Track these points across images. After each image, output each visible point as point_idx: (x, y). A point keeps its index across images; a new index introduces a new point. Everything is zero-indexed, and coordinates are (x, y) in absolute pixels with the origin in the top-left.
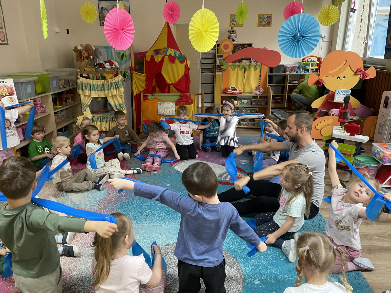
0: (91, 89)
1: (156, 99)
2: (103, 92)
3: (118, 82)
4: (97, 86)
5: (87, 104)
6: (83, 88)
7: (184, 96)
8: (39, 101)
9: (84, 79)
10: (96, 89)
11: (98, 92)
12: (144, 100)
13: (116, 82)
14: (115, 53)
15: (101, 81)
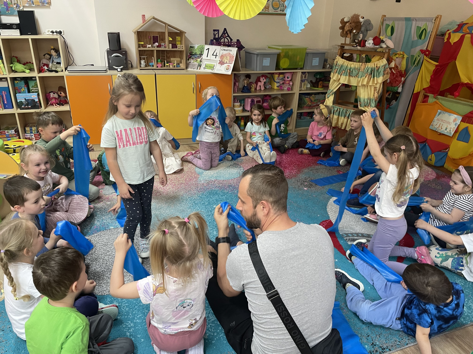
0: (343, 73)
1: (437, 105)
2: (357, 78)
3: (379, 67)
4: (352, 70)
6: (335, 71)
8: (288, 78)
9: (342, 59)
10: (348, 73)
11: (350, 78)
12: (423, 102)
13: (374, 69)
14: (415, 26)
15: (358, 63)
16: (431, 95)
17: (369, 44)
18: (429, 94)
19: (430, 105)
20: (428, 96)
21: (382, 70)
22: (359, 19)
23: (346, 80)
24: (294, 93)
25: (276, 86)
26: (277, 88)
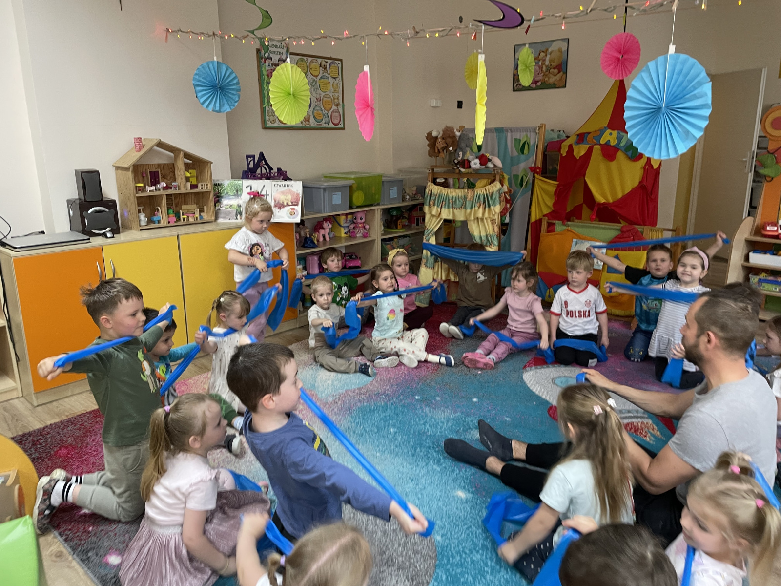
0: (443, 204)
1: (570, 233)
2: (463, 210)
3: (493, 193)
4: (454, 200)
5: (432, 230)
6: (431, 203)
7: (628, 231)
8: (361, 219)
9: (436, 187)
10: (451, 205)
11: (455, 211)
12: (548, 231)
13: (487, 195)
14: (512, 140)
15: (462, 190)
16: (558, 223)
17: (475, 164)
18: (554, 222)
19: (558, 234)
20: (555, 224)
21: (496, 196)
22: (454, 133)
23: (450, 214)
24: (373, 241)
25: (343, 233)
26: (346, 235)
